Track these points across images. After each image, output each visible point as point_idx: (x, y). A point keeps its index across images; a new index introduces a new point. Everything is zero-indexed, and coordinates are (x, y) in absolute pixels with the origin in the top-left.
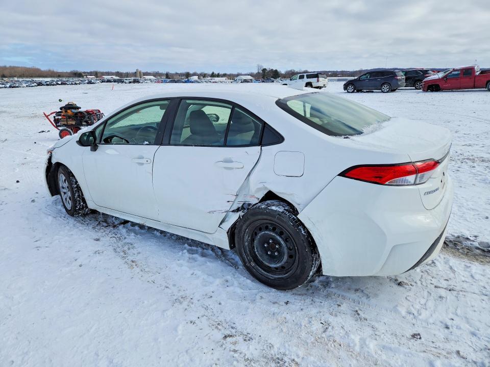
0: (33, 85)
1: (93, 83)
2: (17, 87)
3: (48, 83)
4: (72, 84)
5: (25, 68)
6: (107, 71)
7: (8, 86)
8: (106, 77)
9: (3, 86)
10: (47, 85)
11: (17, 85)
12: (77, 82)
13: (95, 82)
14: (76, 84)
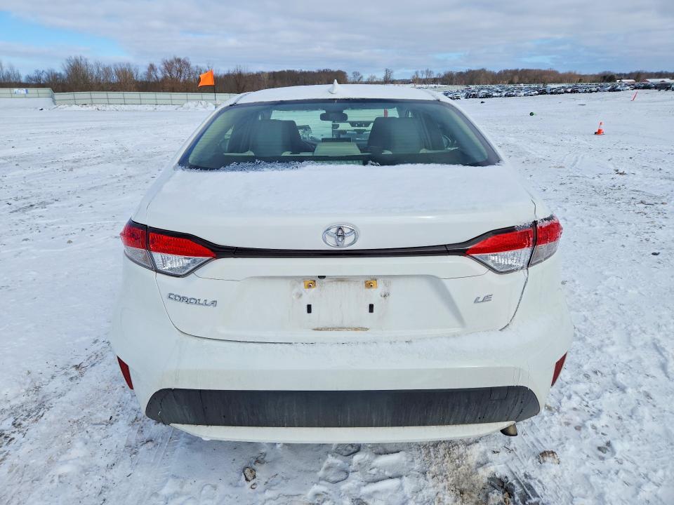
0: (533, 93)
1: (619, 90)
2: (514, 96)
3: (554, 91)
4: (586, 92)
5: (540, 70)
6: (659, 71)
7: (504, 94)
8: (651, 81)
9: (499, 94)
10: (552, 93)
11: (514, 94)
12: (593, 89)
13: (621, 89)
14: (591, 92)
